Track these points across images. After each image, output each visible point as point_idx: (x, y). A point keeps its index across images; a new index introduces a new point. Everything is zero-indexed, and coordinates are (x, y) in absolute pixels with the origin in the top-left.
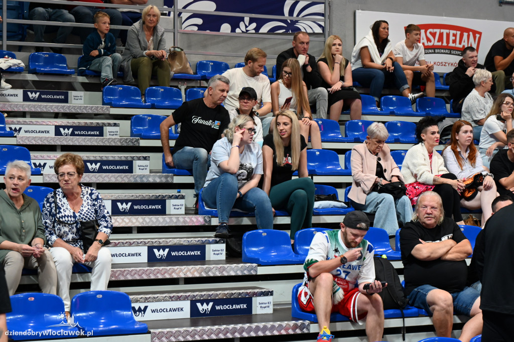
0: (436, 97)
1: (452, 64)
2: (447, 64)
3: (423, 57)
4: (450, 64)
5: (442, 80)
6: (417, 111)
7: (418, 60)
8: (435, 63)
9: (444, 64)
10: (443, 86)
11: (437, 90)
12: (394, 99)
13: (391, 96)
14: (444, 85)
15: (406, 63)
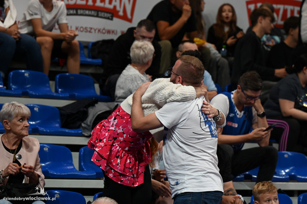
0: (81, 73)
1: (99, 31)
2: (93, 31)
3: (64, 20)
4: (97, 31)
5: (86, 51)
6: (57, 91)
7: (58, 22)
8: (77, 29)
9: (89, 30)
10: (89, 60)
11: (83, 65)
12: (26, 75)
13: (23, 71)
14: (89, 57)
15: (44, 27)
